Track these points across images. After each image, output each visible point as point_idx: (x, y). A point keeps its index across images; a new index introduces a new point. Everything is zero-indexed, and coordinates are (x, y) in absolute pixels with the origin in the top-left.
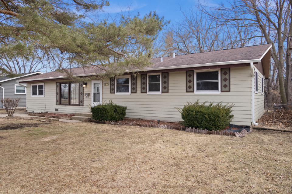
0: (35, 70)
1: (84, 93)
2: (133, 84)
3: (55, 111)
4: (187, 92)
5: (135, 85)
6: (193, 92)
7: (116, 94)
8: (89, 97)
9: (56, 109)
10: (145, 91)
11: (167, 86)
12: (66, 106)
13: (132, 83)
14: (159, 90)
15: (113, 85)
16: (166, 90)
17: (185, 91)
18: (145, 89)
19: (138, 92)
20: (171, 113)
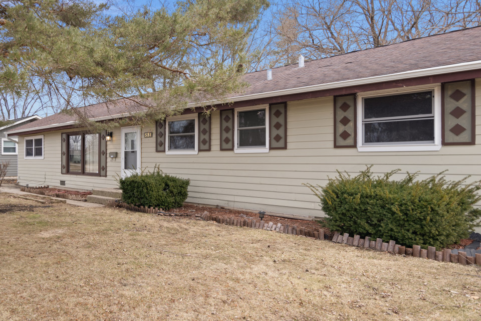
0: (29, 112)
1: (108, 152)
2: (203, 132)
3: (59, 185)
4: (336, 146)
5: (208, 134)
6: (355, 146)
7: (168, 152)
8: (117, 159)
9: (61, 181)
10: (229, 146)
11: (282, 135)
12: (78, 176)
13: (202, 129)
14: (264, 144)
15: (162, 135)
16: (280, 142)
17: (332, 144)
18: (230, 143)
19: (213, 148)
20: (292, 196)
